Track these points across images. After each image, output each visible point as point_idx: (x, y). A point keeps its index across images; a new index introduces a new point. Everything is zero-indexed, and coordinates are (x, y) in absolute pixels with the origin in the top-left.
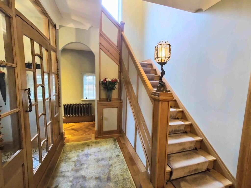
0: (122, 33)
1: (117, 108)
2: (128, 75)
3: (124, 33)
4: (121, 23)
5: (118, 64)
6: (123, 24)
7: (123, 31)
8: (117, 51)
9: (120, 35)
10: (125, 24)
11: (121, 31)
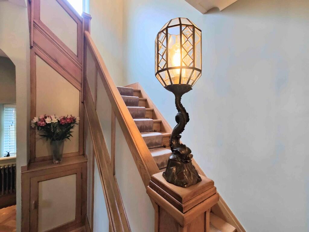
0: (86, 32)
1: (75, 175)
2: (96, 110)
3: (90, 33)
4: (83, 15)
5: (79, 88)
6: (88, 18)
7: (88, 29)
8: (76, 63)
9: (82, 35)
10: (91, 18)
11: (83, 30)
